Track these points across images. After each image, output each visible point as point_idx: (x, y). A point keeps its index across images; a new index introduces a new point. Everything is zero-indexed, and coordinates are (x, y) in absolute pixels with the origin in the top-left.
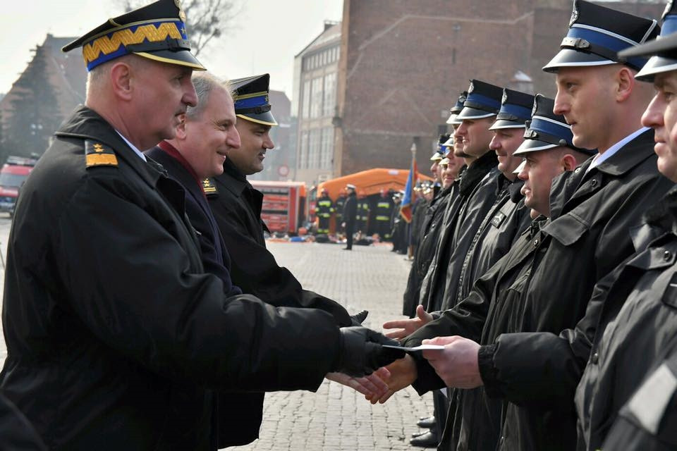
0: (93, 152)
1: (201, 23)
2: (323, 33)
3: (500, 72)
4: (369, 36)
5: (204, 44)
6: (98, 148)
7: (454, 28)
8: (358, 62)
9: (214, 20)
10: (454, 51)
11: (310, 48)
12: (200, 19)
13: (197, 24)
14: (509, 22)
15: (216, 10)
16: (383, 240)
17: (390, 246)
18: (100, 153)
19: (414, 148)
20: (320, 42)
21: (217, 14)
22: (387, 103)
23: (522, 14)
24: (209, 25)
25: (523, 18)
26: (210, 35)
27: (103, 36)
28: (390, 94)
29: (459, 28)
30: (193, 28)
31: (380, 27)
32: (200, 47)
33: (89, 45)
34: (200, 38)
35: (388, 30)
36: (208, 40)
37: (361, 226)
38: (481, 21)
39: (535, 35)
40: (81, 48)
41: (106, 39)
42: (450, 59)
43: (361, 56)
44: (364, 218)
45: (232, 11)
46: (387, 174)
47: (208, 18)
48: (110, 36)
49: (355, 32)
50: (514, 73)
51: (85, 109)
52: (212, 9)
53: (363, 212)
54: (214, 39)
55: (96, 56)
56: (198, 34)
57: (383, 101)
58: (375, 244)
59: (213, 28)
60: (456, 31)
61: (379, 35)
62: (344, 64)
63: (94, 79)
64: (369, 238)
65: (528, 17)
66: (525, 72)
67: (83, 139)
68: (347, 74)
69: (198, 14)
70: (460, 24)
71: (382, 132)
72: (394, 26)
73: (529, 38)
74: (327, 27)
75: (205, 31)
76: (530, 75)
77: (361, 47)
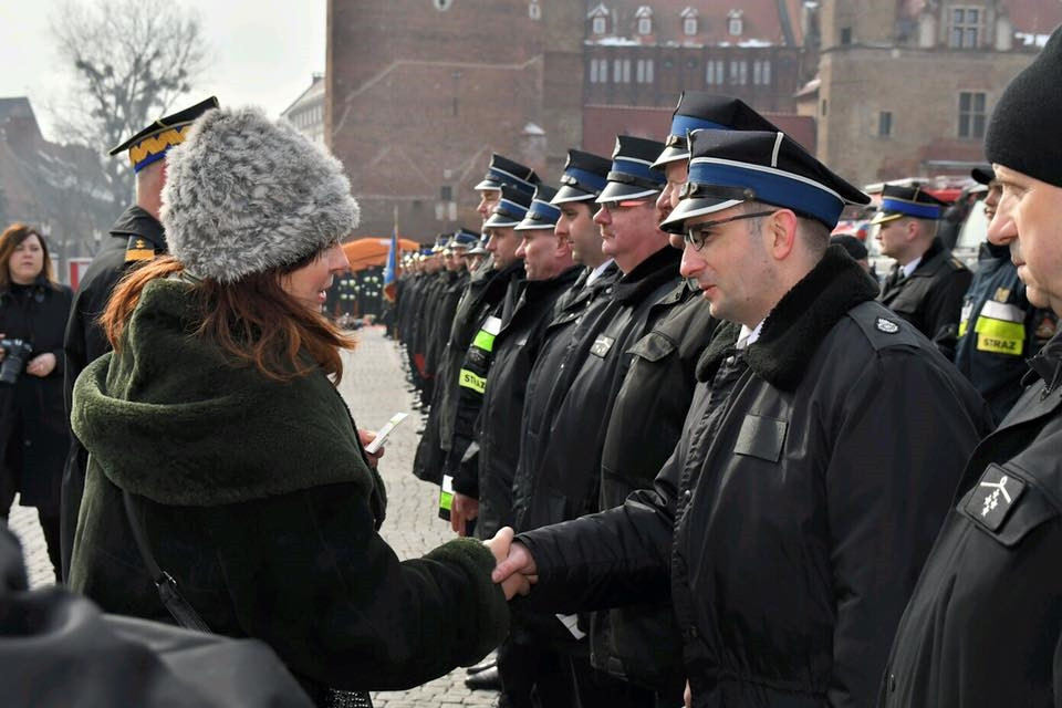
0: (134, 247)
1: (166, 77)
2: (311, 88)
3: (507, 124)
4: (356, 86)
5: (172, 102)
6: (140, 243)
7: (453, 75)
8: (345, 115)
9: (182, 73)
10: (455, 103)
11: (297, 104)
12: (165, 73)
13: (162, 78)
14: (516, 67)
15: (183, 62)
16: (374, 323)
17: (382, 330)
18: (140, 249)
19: (396, 212)
20: (307, 98)
21: (185, 66)
22: (381, 163)
23: (530, 58)
24: (176, 79)
25: (531, 62)
26: (177, 91)
27: (150, 137)
28: (384, 152)
29: (459, 75)
30: (158, 83)
31: (369, 75)
32: (167, 104)
33: (136, 148)
34: (166, 94)
35: (378, 78)
36: (175, 98)
37: (348, 306)
38: (485, 66)
39: (546, 83)
40: (127, 152)
41: (153, 140)
42: (451, 110)
43: (348, 109)
44: (352, 297)
45: (203, 63)
46: (378, 245)
47: (175, 72)
48: (156, 137)
49: (340, 81)
50: (525, 124)
51: (136, 207)
52: (179, 61)
53: (349, 290)
54: (183, 94)
55: (144, 156)
56: (164, 90)
57: (376, 160)
58: (366, 328)
59: (181, 83)
60: (457, 78)
61: (369, 84)
62: (329, 119)
63: (142, 179)
64: (359, 321)
65: (537, 61)
66: (537, 124)
67: (129, 235)
68: (333, 131)
69: (162, 66)
70: (461, 70)
71: (377, 197)
72: (385, 73)
73: (539, 85)
74: (316, 80)
75: (172, 86)
76: (544, 127)
77: (349, 98)
